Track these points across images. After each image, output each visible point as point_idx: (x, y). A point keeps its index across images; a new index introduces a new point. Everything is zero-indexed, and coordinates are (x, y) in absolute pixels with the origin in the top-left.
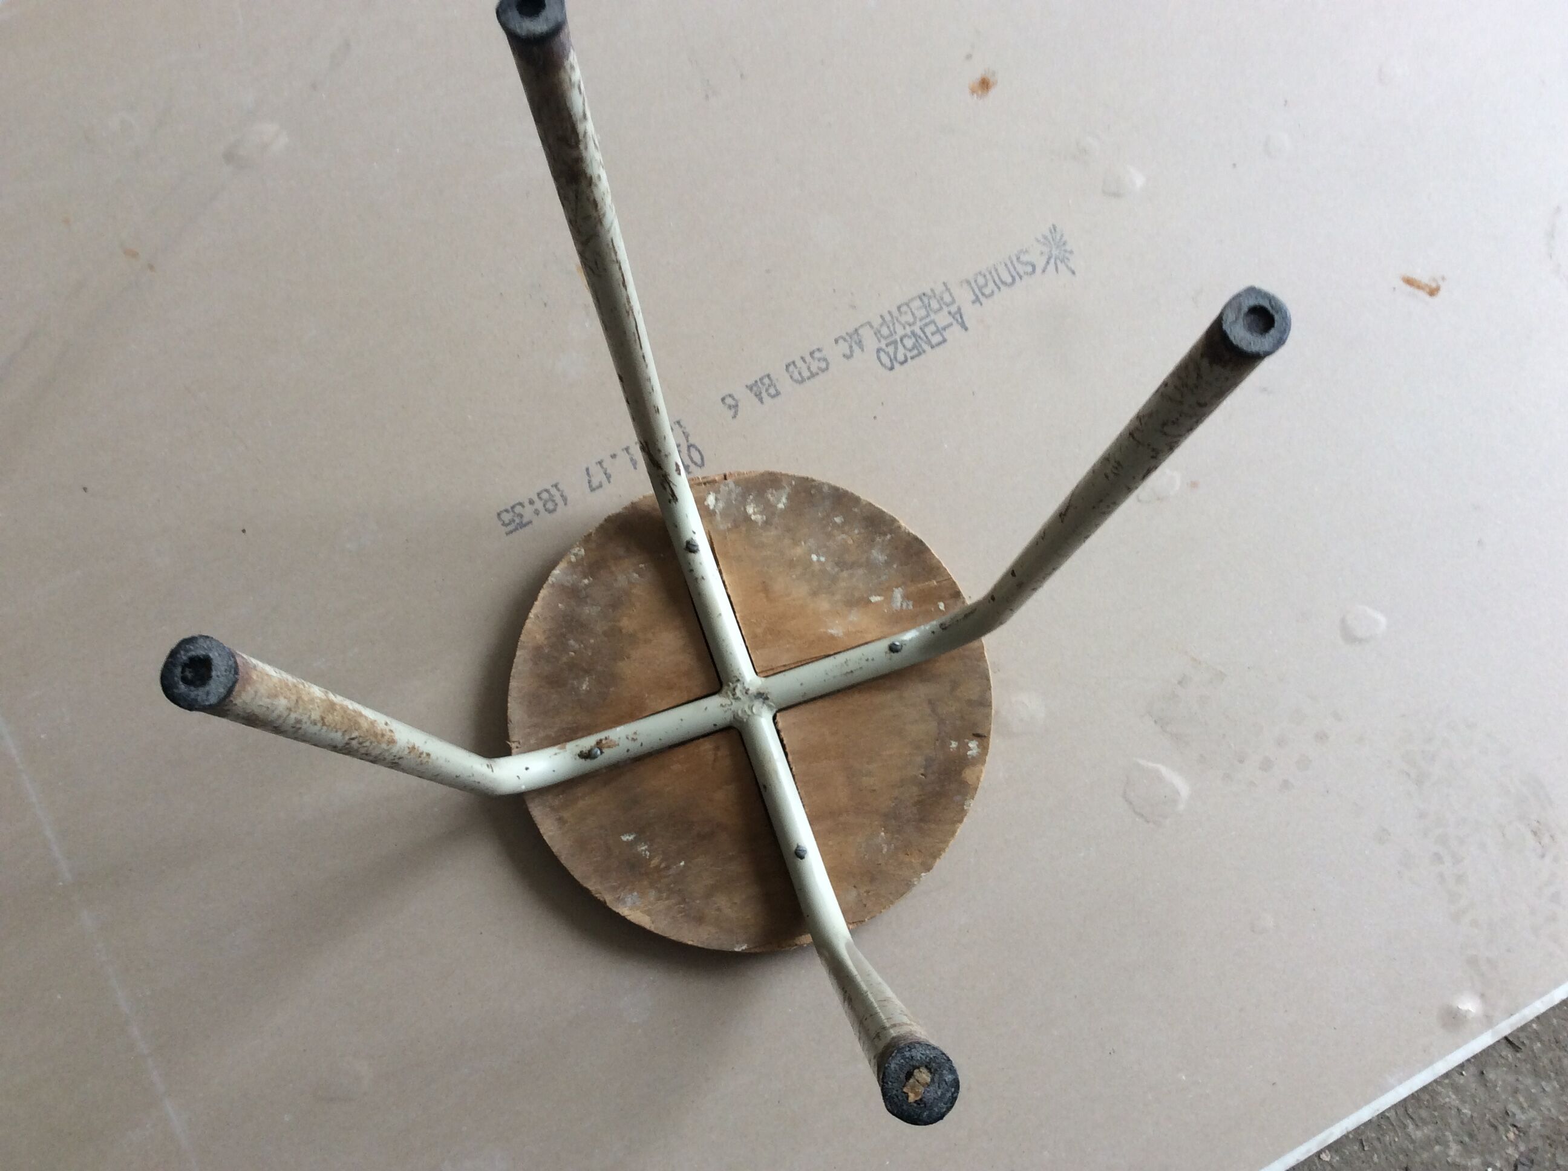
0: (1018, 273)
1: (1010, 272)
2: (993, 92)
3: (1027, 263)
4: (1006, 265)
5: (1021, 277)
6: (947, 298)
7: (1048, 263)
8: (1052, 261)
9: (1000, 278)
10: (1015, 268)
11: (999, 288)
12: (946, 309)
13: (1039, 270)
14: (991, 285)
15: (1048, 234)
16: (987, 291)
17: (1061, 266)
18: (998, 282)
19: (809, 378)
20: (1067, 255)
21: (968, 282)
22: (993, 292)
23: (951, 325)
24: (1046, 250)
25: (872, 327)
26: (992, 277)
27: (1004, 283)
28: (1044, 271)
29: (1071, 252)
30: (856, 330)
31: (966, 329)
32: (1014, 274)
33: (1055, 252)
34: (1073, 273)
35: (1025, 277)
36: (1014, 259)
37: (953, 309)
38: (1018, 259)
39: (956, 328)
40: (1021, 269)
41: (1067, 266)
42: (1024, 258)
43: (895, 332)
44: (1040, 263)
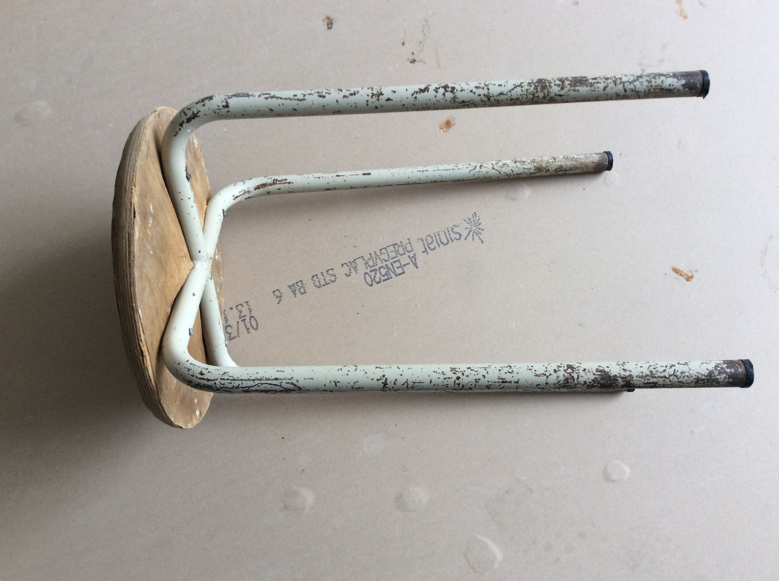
0: (451, 238)
1: (446, 237)
2: (452, 129)
3: (457, 233)
4: (445, 233)
5: (452, 241)
6: (409, 248)
7: (469, 234)
8: (471, 233)
9: (440, 240)
10: (450, 236)
11: (439, 246)
12: (407, 254)
13: (463, 238)
14: (435, 244)
15: (471, 217)
16: (432, 246)
17: (476, 237)
18: (439, 242)
19: (324, 285)
20: (480, 231)
21: (423, 241)
22: (435, 248)
23: (409, 264)
24: (469, 226)
25: (364, 259)
26: (436, 239)
27: (442, 243)
28: (465, 239)
29: (483, 230)
30: (355, 260)
31: (417, 267)
32: (449, 239)
33: (474, 229)
34: (482, 242)
35: (455, 241)
36: (450, 229)
37: (411, 255)
38: (452, 230)
39: (411, 266)
40: (453, 236)
41: (480, 238)
42: (456, 230)
43: (377, 265)
44: (464, 234)
